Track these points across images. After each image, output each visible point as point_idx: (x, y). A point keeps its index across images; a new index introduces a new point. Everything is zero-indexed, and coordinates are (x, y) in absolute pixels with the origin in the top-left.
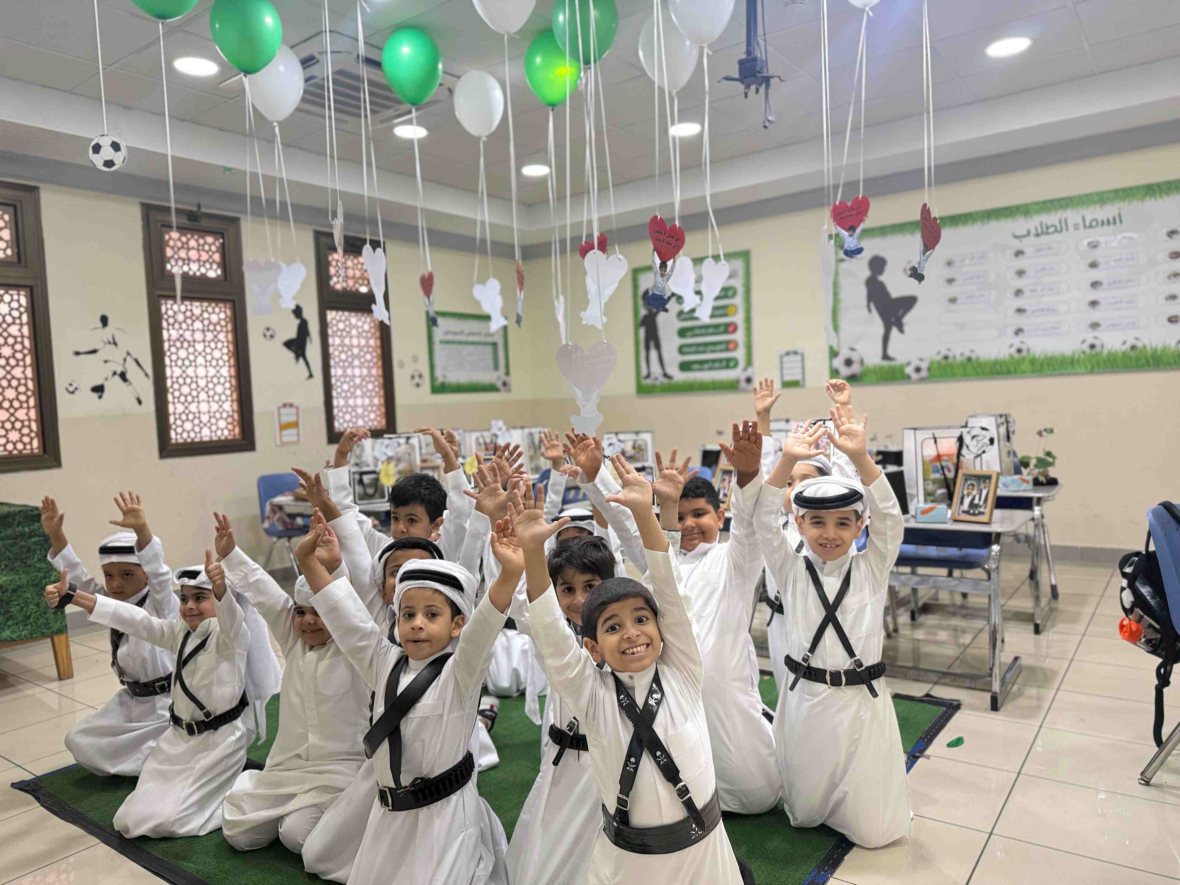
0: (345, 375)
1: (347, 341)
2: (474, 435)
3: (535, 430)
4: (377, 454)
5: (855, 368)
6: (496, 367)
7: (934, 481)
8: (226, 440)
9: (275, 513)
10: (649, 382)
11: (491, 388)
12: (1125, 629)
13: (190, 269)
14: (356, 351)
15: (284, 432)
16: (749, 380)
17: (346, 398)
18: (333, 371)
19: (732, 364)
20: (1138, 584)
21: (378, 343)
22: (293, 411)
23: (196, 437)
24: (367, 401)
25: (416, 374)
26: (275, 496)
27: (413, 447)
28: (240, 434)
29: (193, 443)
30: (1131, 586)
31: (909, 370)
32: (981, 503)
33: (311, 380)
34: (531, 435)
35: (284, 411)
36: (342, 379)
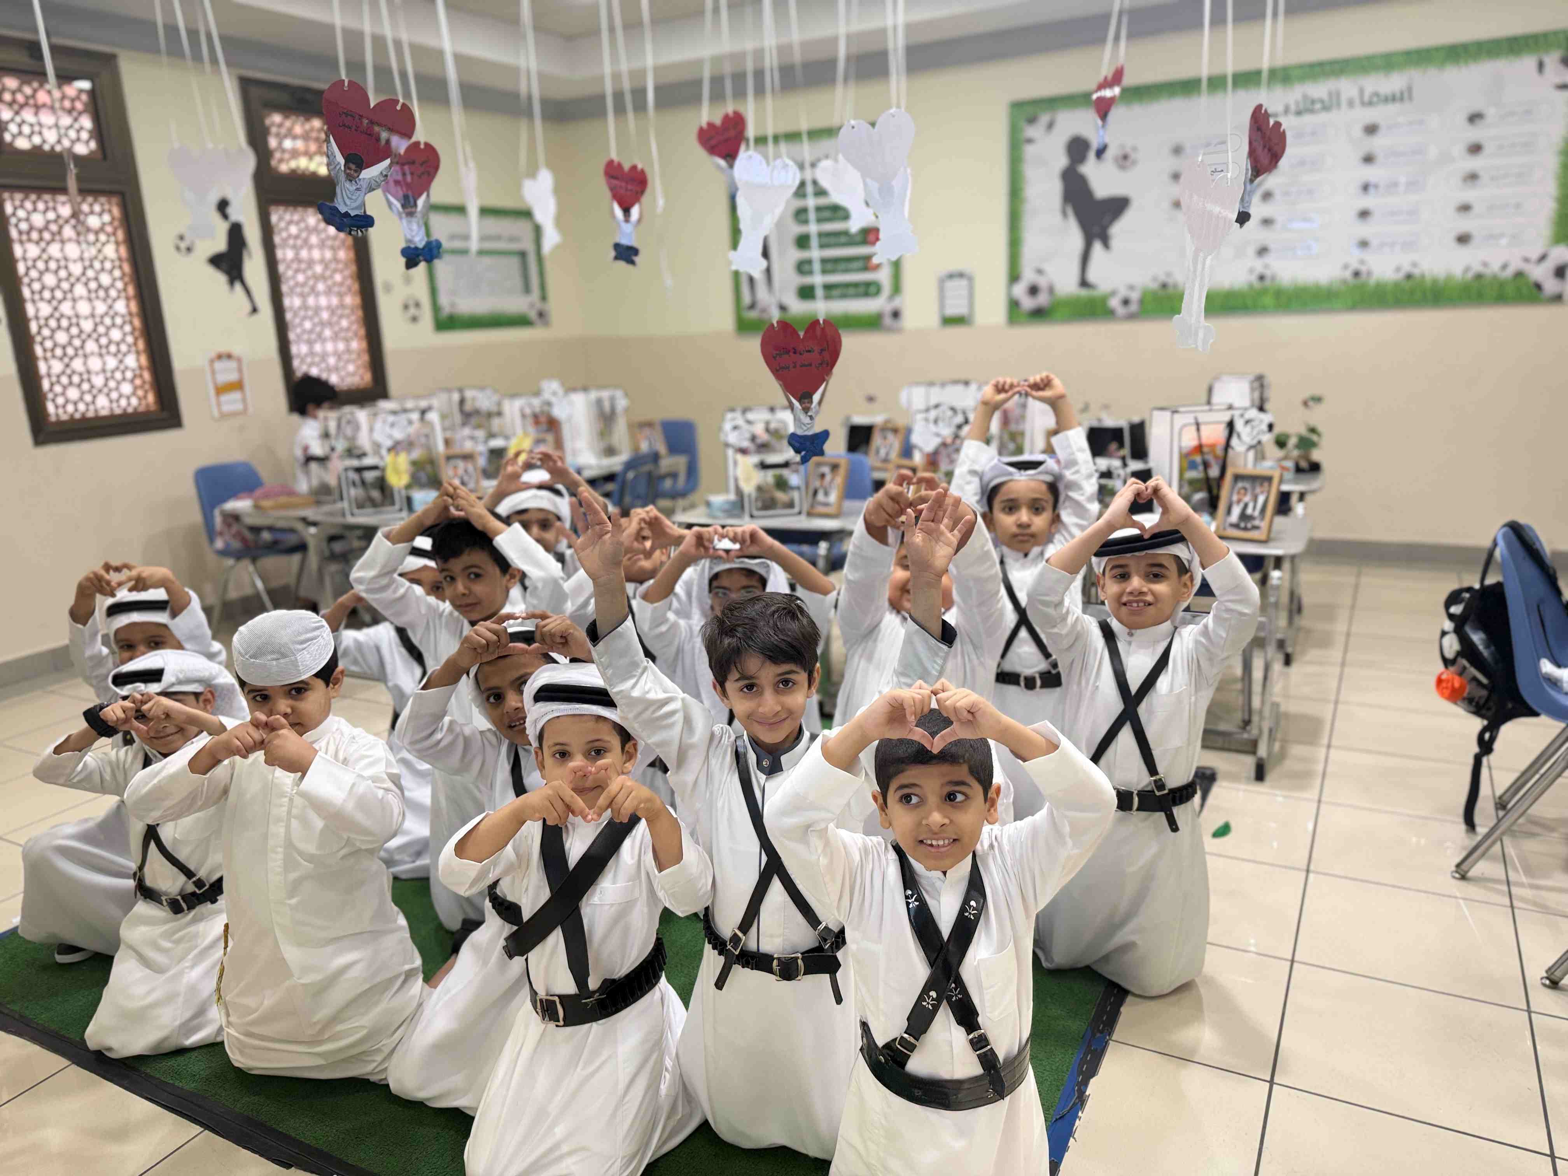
0: (305, 307)
1: (304, 254)
2: (518, 403)
3: (605, 394)
4: (378, 437)
5: (1042, 299)
6: (527, 289)
7: (1191, 482)
8: (136, 413)
9: (229, 526)
10: (753, 315)
11: (520, 321)
12: (1444, 685)
13: (44, 141)
14: (318, 269)
15: (224, 398)
16: (896, 314)
17: (310, 343)
18: (287, 302)
19: (872, 289)
20: (1468, 629)
21: (352, 255)
22: (233, 364)
23: (87, 410)
24: (341, 346)
25: (411, 303)
26: (225, 500)
27: (430, 425)
28: (156, 403)
29: (84, 419)
30: (1459, 631)
31: (1114, 303)
32: (1256, 513)
33: (255, 317)
34: (599, 402)
35: (218, 365)
36: (302, 313)
